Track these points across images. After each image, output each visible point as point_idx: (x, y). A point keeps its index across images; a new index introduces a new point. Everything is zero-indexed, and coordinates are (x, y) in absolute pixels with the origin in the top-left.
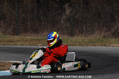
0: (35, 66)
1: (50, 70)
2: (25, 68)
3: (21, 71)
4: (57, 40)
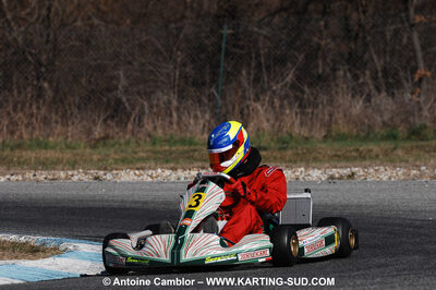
0: (215, 239)
1: (268, 253)
2: (178, 246)
3: (166, 258)
4: (245, 150)
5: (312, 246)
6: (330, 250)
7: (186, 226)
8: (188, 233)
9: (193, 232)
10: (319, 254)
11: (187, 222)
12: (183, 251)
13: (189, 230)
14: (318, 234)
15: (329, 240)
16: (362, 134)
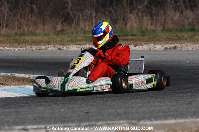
0: (84, 80)
1: (110, 87)
2: (65, 83)
3: (58, 89)
4: (110, 36)
5: (137, 84)
6: (150, 86)
7: (70, 73)
8: (70, 77)
9: (73, 76)
10: (143, 88)
11: (71, 71)
12: (66, 85)
13: (72, 75)
14: (142, 78)
15: (149, 81)
16: (179, 29)
